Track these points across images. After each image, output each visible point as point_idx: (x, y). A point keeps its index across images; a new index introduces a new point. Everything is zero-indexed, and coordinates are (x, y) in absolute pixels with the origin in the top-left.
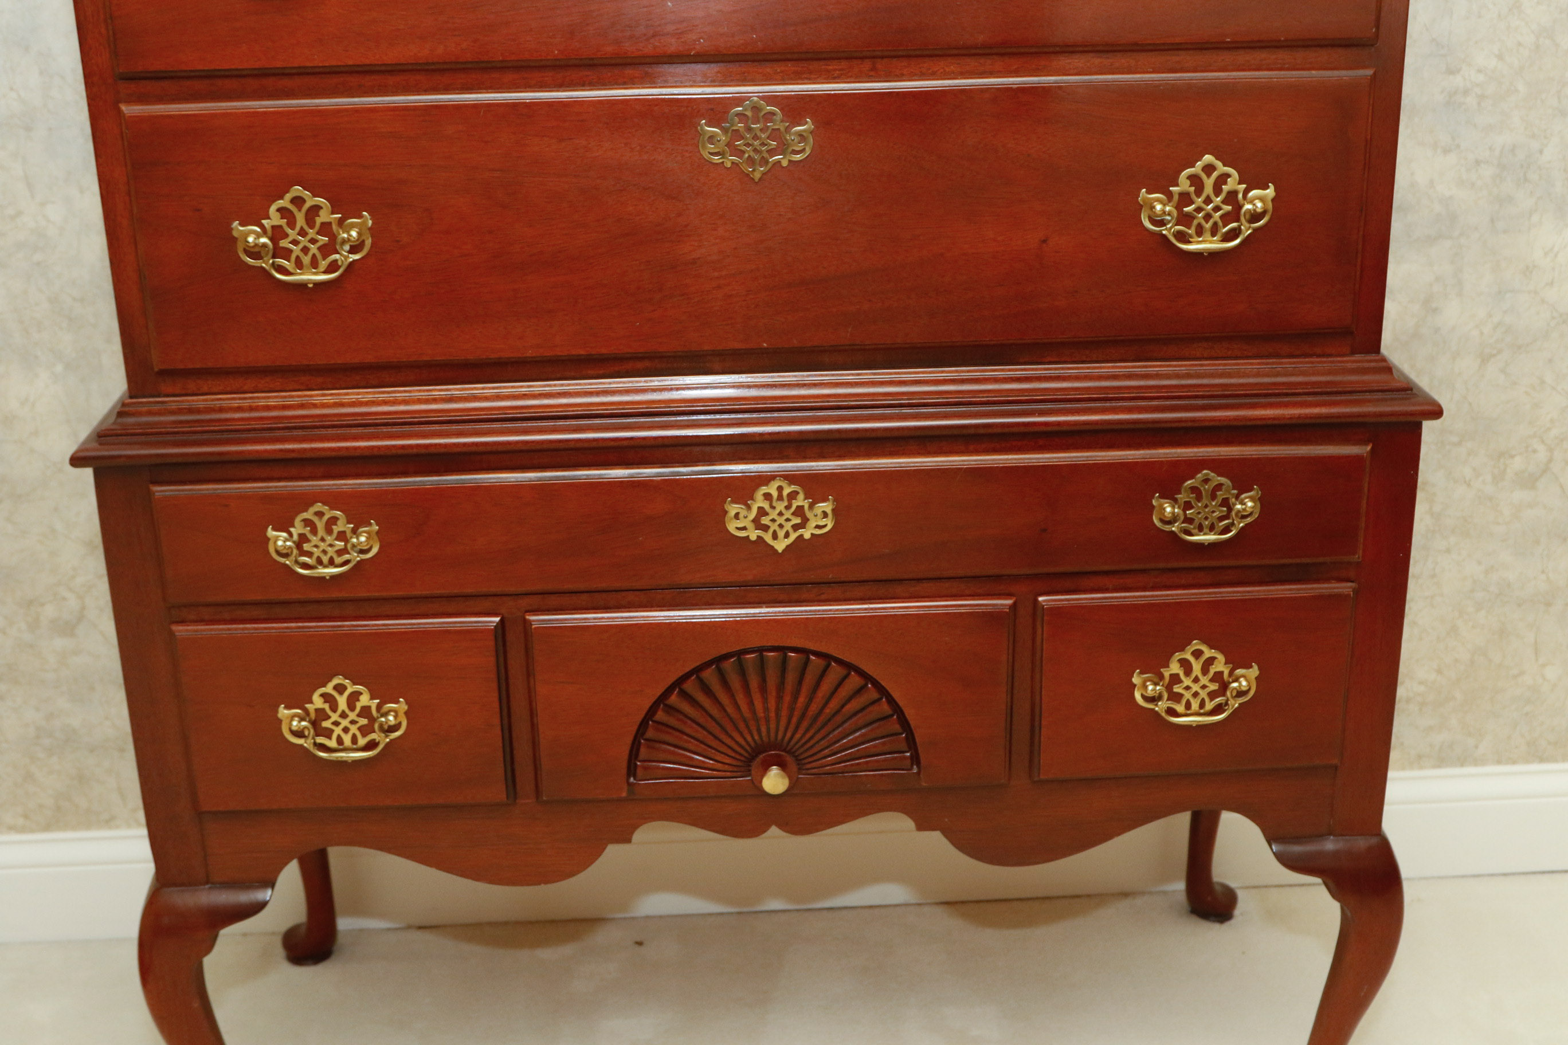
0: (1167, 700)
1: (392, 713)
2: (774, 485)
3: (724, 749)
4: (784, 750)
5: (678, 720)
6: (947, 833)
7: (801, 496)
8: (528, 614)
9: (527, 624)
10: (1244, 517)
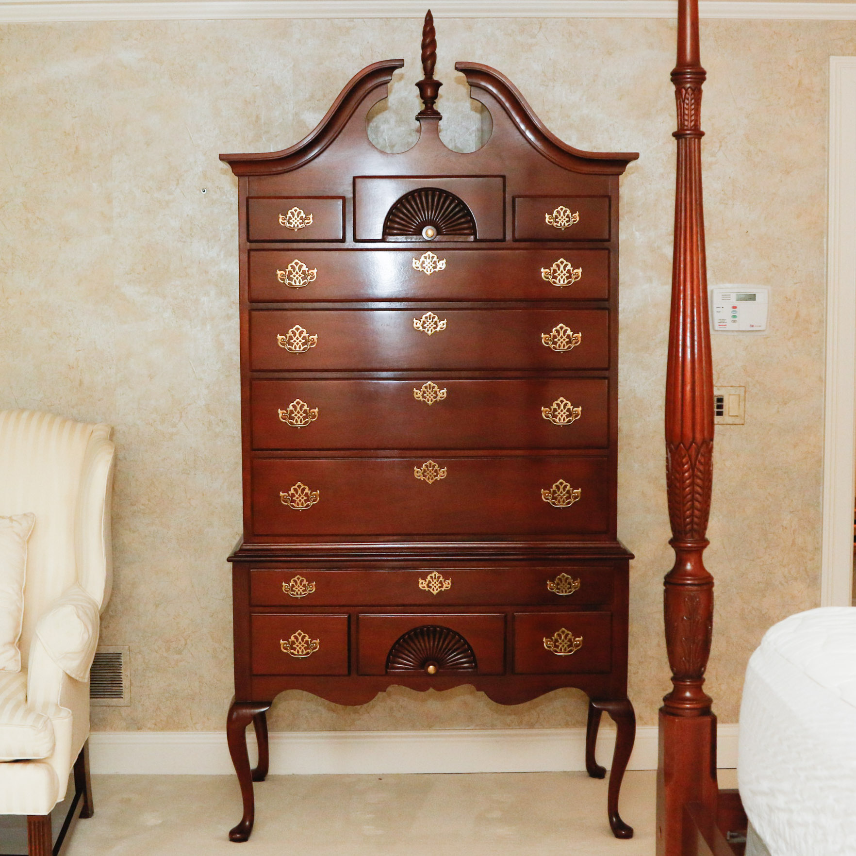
0: (554, 647)
1: (315, 643)
2: (433, 574)
3: (416, 659)
5: (402, 649)
7: (441, 577)
10: (575, 588)
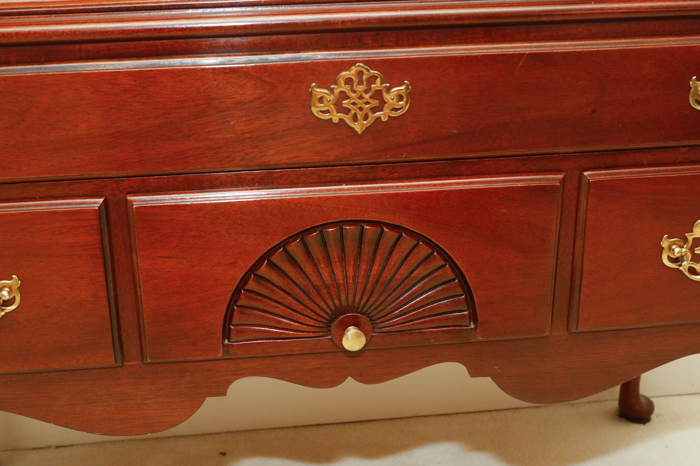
0: (691, 261)
1: (7, 289)
2: (354, 70)
3: (308, 312)
4: (361, 313)
5: (267, 288)
6: (496, 379)
7: (379, 80)
8: (129, 195)
9: (127, 204)
